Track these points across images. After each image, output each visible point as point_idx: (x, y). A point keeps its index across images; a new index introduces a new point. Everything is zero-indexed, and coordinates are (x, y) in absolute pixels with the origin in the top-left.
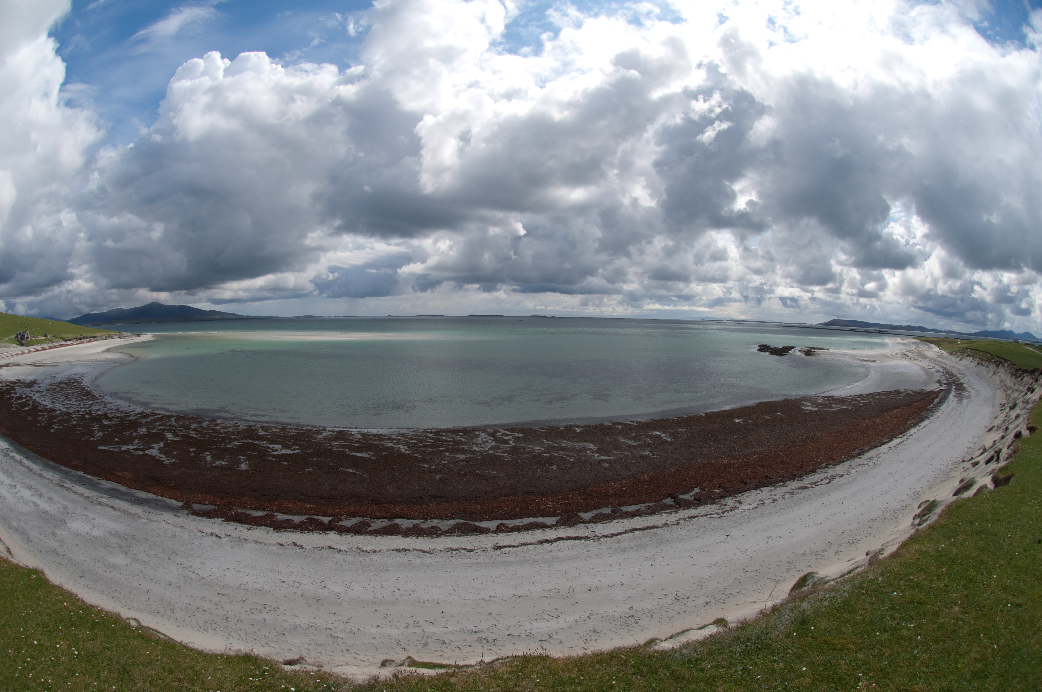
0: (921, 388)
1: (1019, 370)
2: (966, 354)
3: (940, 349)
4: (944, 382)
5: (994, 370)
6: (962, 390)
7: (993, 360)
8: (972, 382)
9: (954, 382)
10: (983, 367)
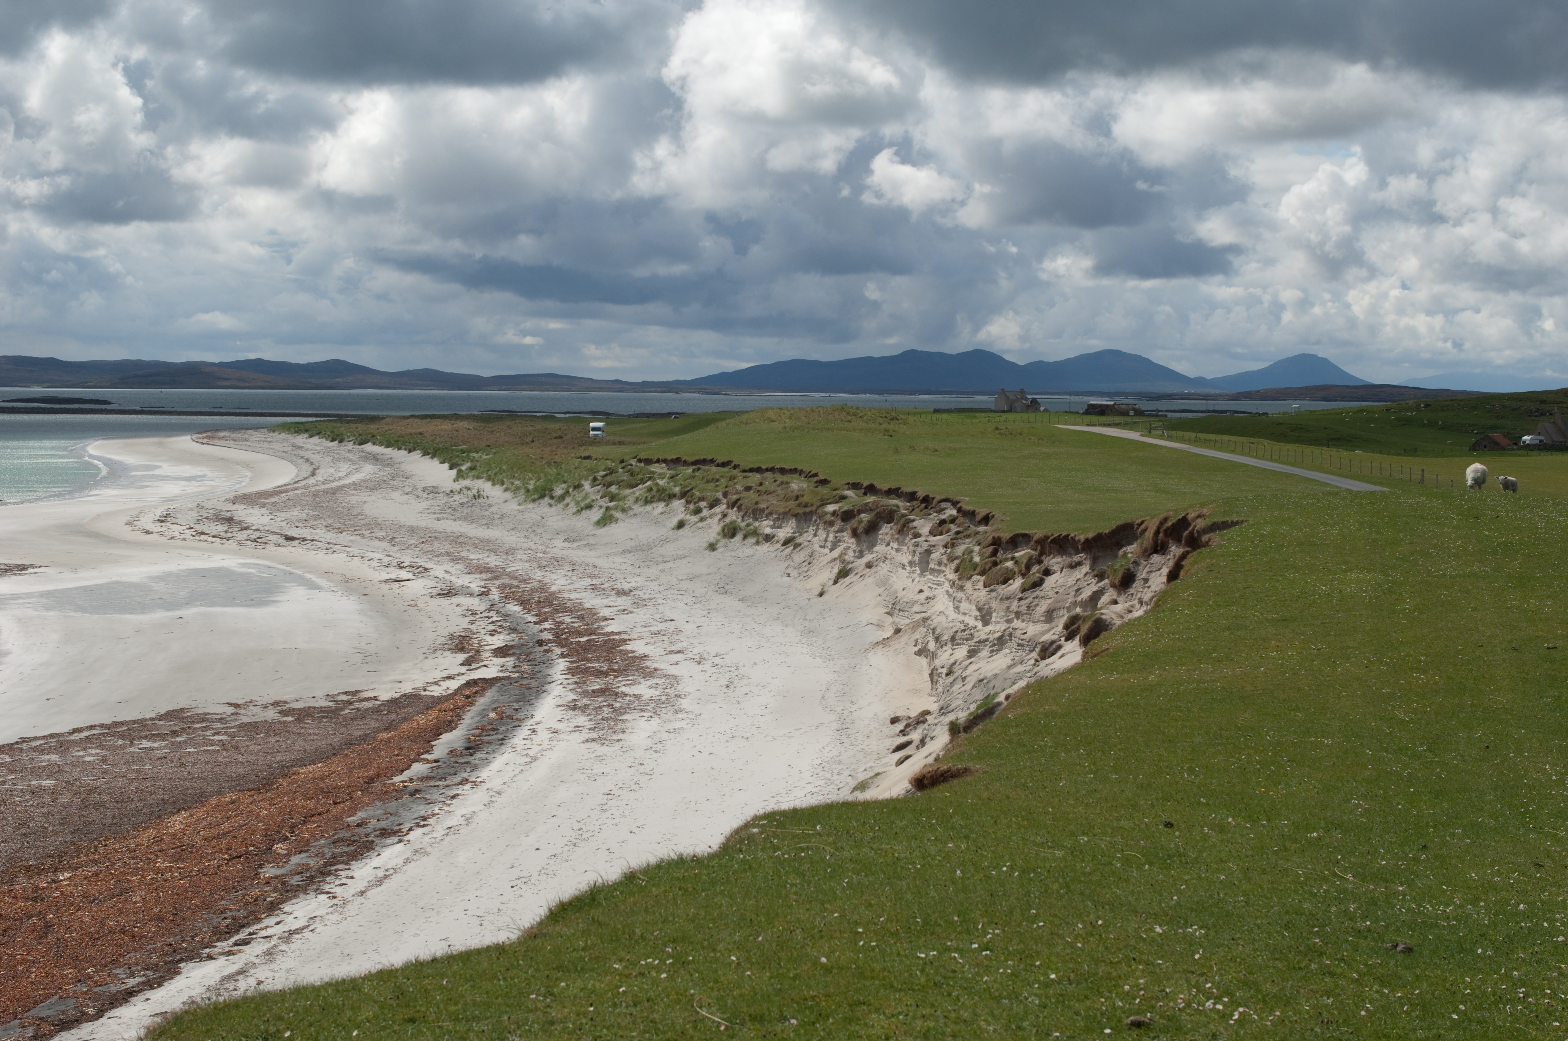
0: (338, 686)
1: (1015, 542)
2: (640, 491)
3: (460, 476)
4: (499, 641)
5: (841, 558)
6: (620, 672)
7: (831, 508)
8: (690, 628)
9: (561, 637)
10: (765, 547)
